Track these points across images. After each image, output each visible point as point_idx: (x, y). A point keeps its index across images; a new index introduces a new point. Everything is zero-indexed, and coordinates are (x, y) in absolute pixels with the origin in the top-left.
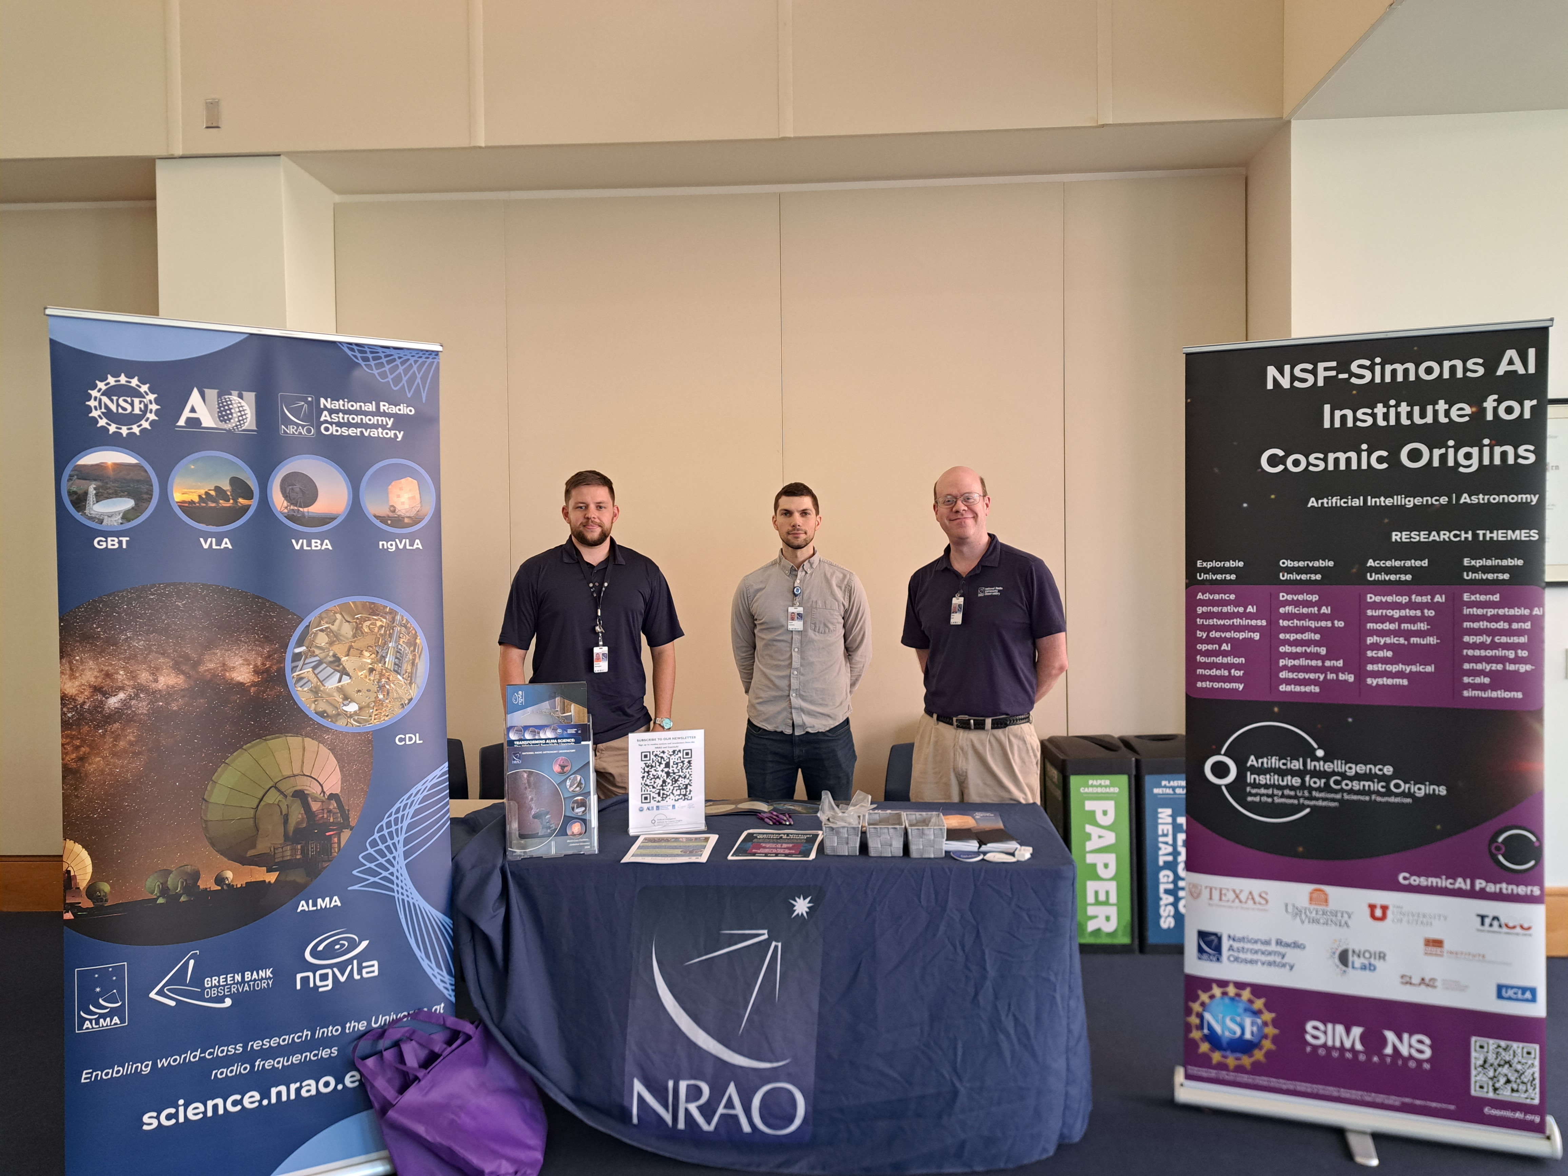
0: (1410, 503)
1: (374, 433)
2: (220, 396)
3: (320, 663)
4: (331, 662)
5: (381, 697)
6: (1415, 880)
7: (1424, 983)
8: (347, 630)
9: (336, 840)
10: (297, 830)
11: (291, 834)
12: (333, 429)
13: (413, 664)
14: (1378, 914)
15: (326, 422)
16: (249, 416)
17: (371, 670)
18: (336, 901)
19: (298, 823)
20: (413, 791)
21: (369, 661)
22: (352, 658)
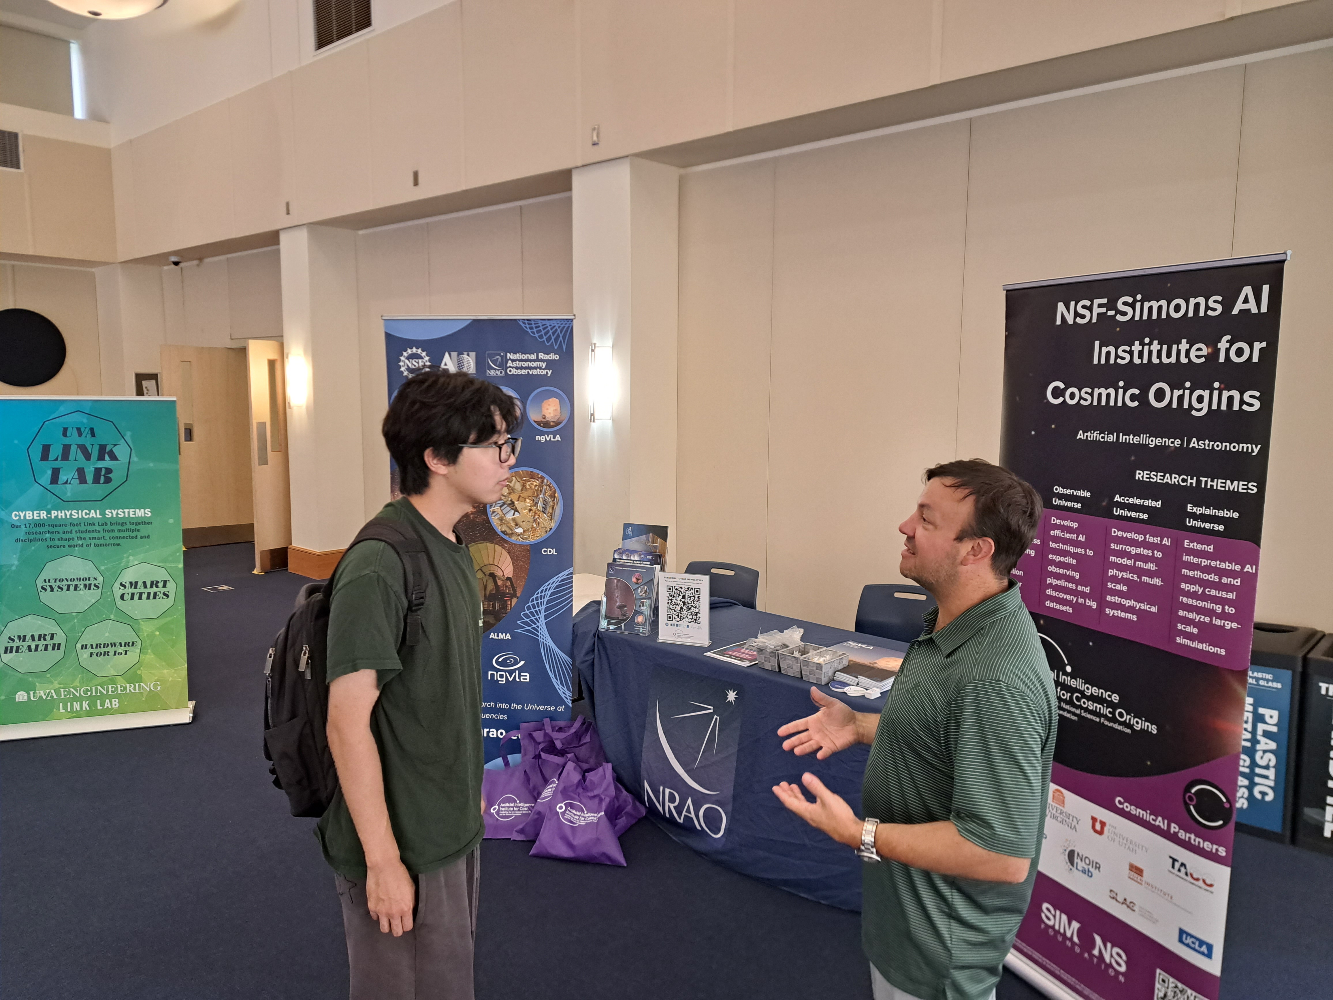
0: (1153, 442)
1: (535, 372)
2: (458, 355)
3: (504, 504)
4: (510, 504)
5: (535, 525)
6: (1127, 807)
7: (1126, 904)
8: (518, 486)
9: (509, 603)
10: (491, 594)
11: (487, 595)
12: (514, 371)
13: (553, 508)
14: (1099, 828)
15: (510, 367)
16: (472, 366)
17: (530, 510)
18: (508, 636)
19: (491, 591)
20: (551, 581)
21: (529, 505)
22: (521, 503)
